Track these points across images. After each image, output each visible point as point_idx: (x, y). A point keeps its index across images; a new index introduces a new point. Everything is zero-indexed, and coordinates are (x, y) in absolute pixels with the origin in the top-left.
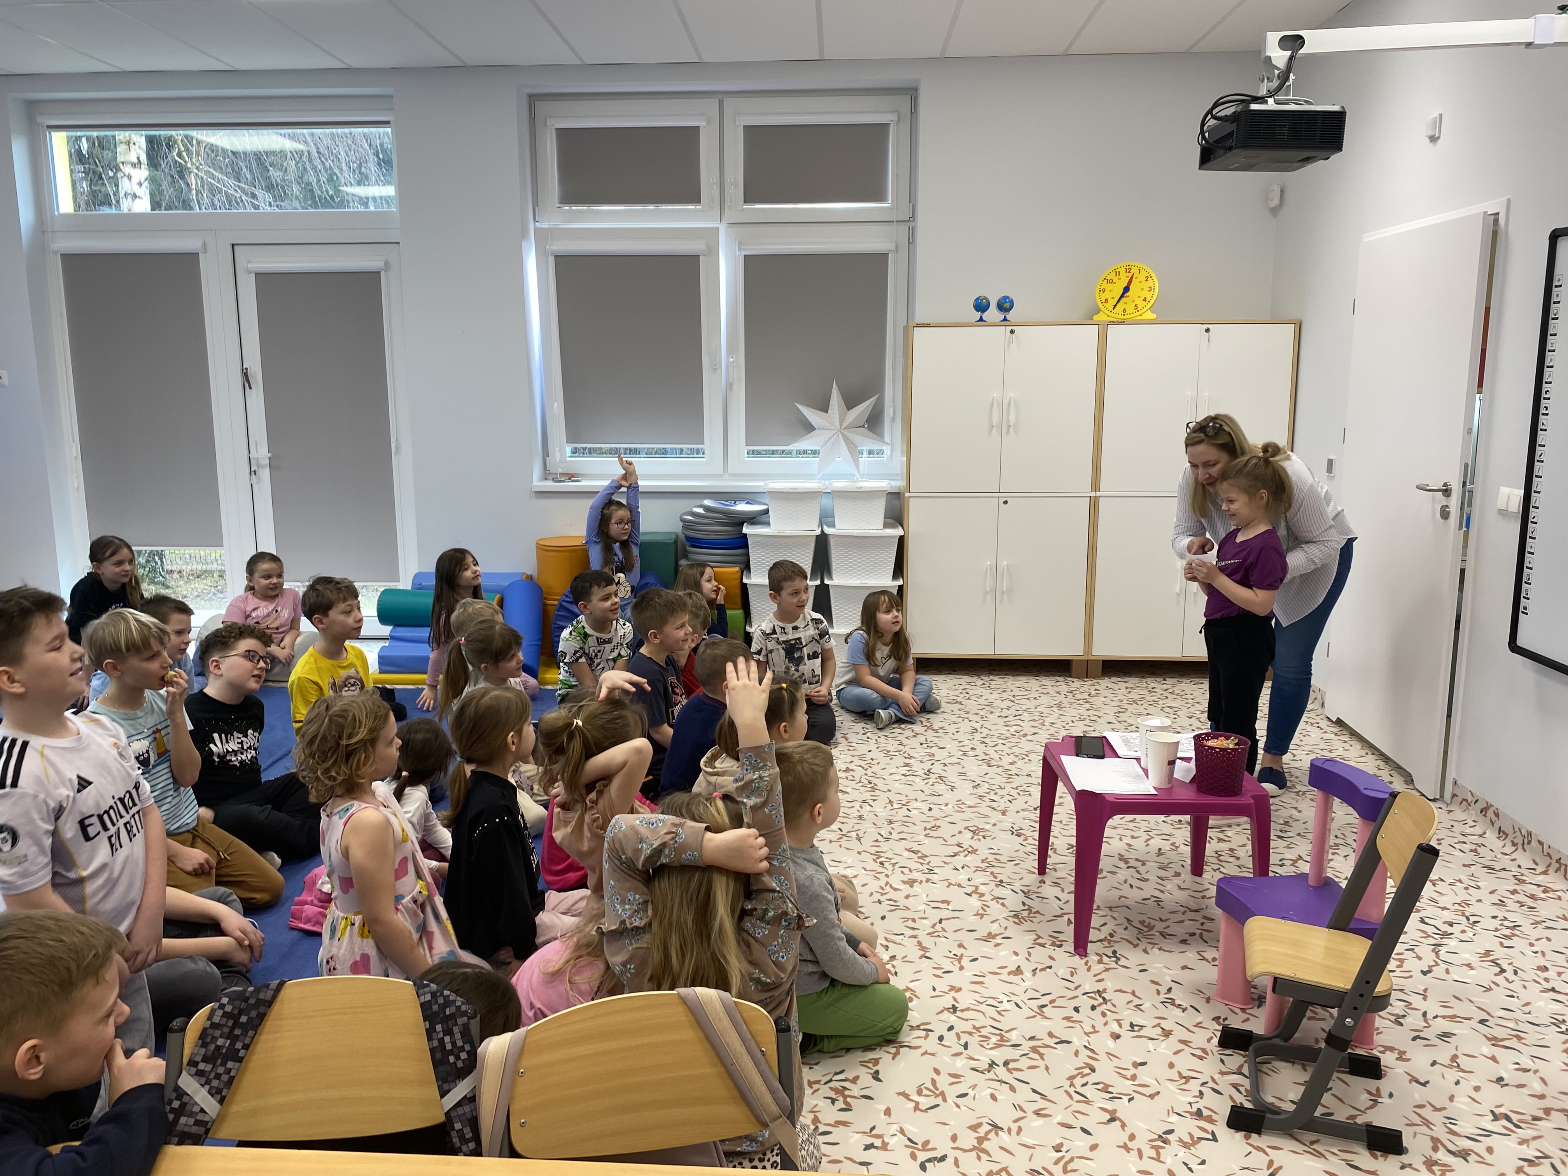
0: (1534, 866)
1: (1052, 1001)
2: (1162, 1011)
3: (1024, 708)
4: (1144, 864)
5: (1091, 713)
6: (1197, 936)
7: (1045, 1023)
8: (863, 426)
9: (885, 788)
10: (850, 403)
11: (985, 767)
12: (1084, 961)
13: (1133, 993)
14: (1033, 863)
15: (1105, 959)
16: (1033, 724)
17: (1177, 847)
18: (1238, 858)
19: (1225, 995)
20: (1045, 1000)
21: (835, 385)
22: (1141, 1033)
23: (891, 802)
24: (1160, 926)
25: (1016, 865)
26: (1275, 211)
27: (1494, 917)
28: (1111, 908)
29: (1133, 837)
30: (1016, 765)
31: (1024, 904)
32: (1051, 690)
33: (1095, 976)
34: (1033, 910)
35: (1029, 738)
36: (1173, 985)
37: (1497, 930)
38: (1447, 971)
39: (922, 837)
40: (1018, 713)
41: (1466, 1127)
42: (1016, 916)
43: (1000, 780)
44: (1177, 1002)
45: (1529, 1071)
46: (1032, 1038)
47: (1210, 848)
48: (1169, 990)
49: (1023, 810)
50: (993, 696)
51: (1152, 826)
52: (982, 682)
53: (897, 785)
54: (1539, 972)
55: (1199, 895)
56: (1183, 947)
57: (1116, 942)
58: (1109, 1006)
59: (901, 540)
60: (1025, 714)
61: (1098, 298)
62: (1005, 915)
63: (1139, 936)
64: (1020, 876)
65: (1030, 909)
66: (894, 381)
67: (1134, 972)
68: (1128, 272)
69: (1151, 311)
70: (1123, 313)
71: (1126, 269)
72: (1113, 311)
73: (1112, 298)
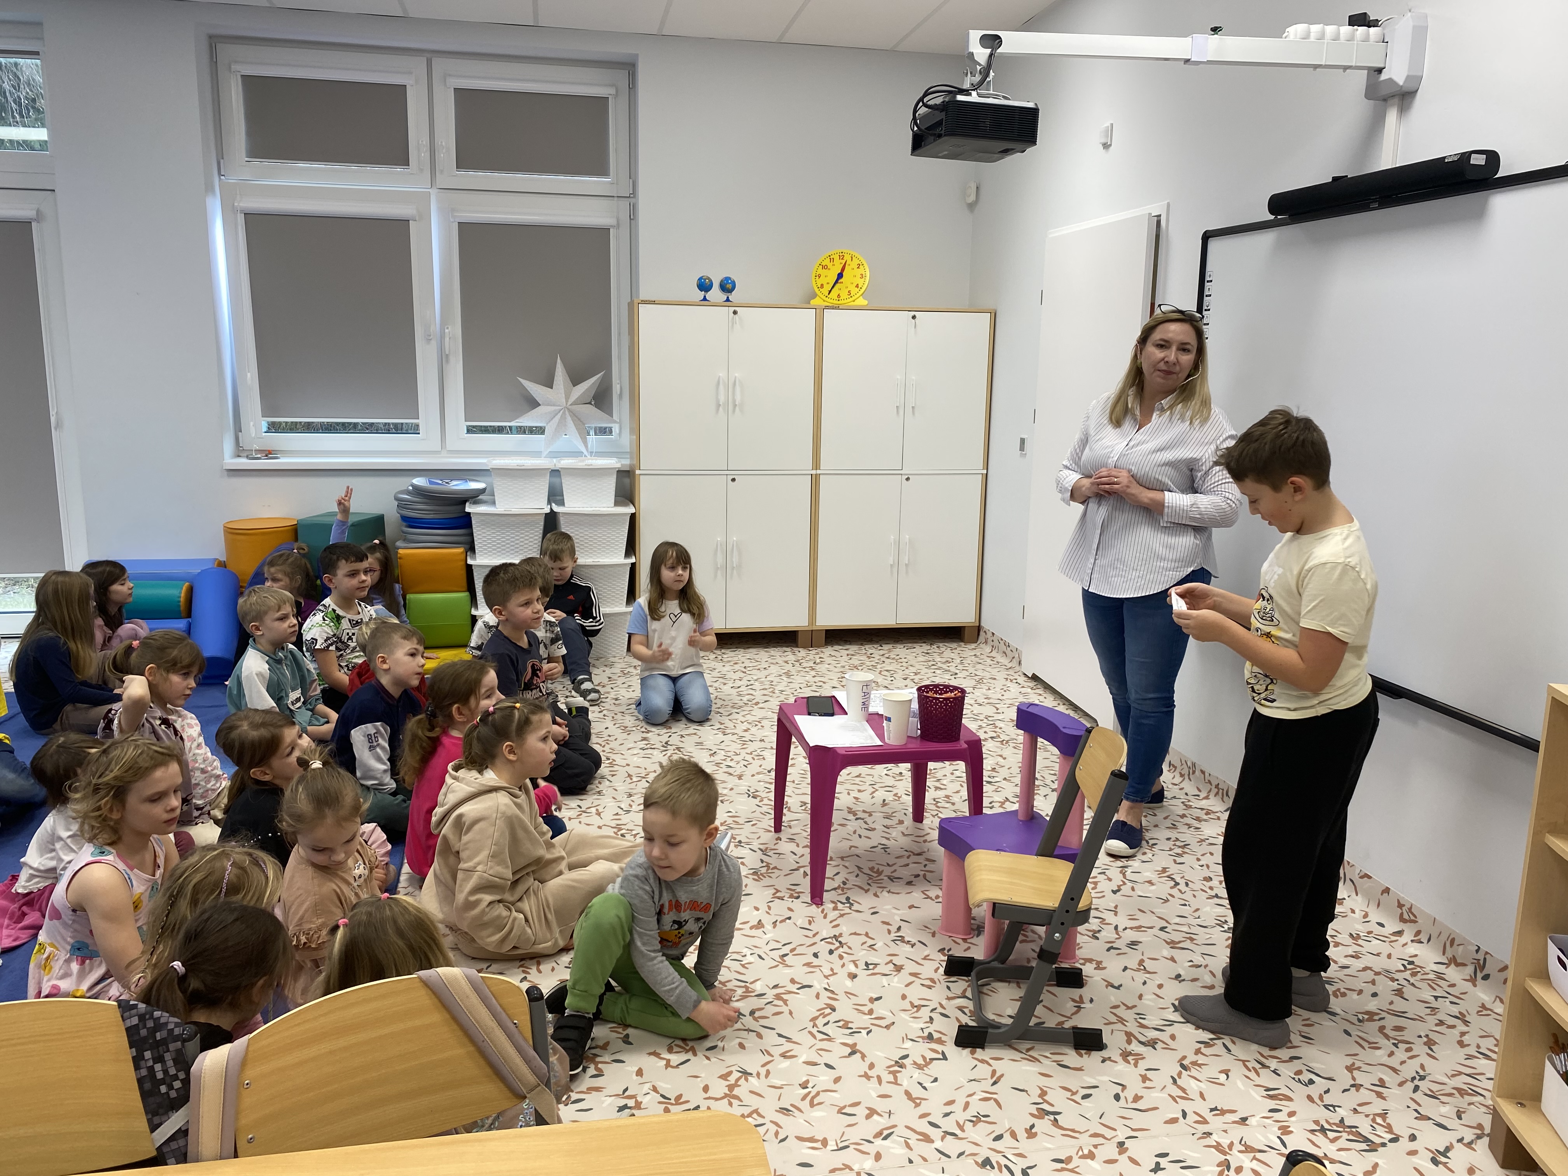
0: (1198, 793)
1: (792, 950)
2: (894, 949)
3: (755, 678)
4: (870, 815)
5: (817, 679)
6: (921, 877)
7: (787, 971)
8: (590, 403)
9: (624, 763)
10: (576, 380)
11: (721, 735)
12: (820, 910)
13: (867, 935)
14: (769, 822)
15: (840, 906)
16: (765, 692)
17: (899, 797)
18: (953, 804)
19: (948, 926)
20: (786, 950)
21: (559, 360)
22: (876, 971)
23: (630, 776)
24: (887, 871)
25: (753, 825)
26: (972, 206)
27: (1169, 839)
28: (842, 858)
29: (859, 791)
30: (750, 732)
31: (762, 861)
32: (780, 660)
33: (831, 922)
34: (771, 866)
35: (761, 705)
36: (903, 924)
37: (1171, 850)
38: (1133, 889)
40: (749, 683)
41: (1152, 1021)
42: (755, 873)
43: (736, 747)
44: (907, 939)
45: (1200, 966)
46: (776, 987)
47: (929, 796)
48: (899, 929)
49: (758, 773)
50: (725, 669)
51: (876, 779)
52: (714, 656)
53: (635, 759)
54: (1205, 883)
55: (923, 839)
56: (909, 888)
57: (848, 889)
58: (845, 949)
59: (633, 518)
60: (756, 683)
61: (814, 283)
63: (870, 882)
64: (757, 836)
65: (768, 866)
66: (619, 358)
67: (867, 915)
68: (842, 259)
69: (863, 298)
70: (838, 299)
71: (840, 256)
72: (828, 296)
73: (828, 283)
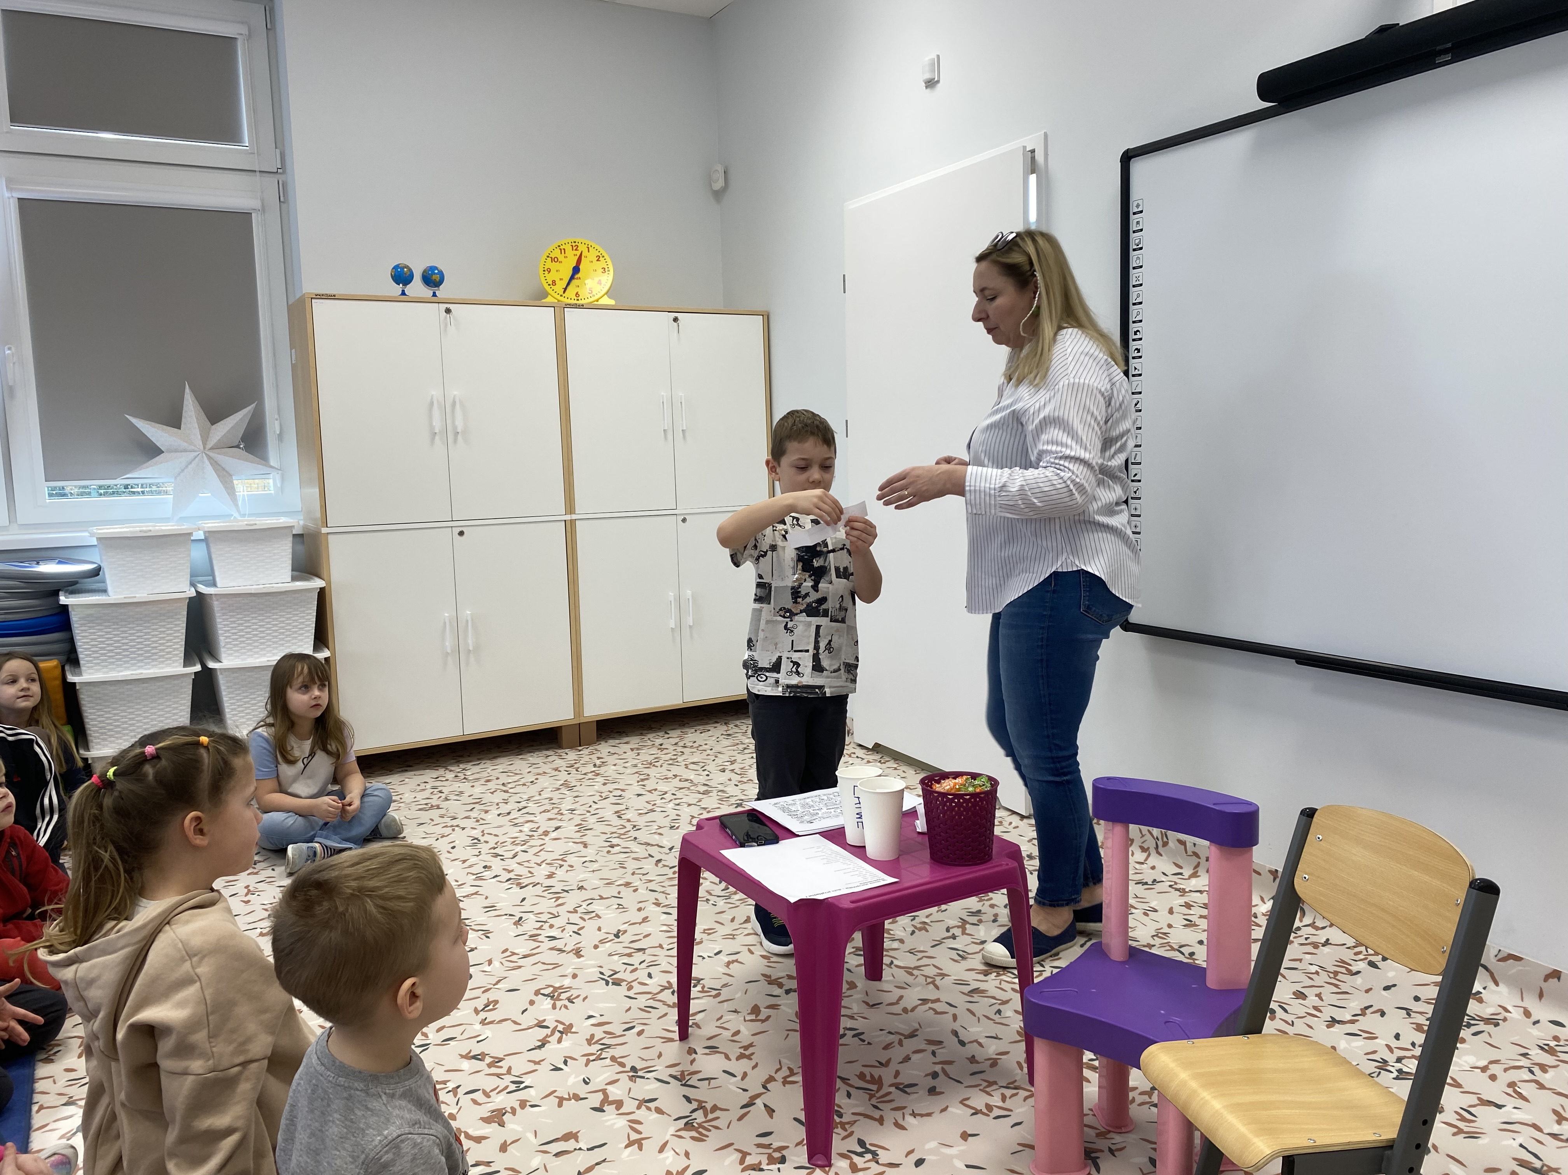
3: (525, 797)
8: (238, 447)
10: (214, 415)
11: (516, 889)
14: (661, 1023)
15: (857, 1161)
21: (187, 390)
25: (640, 1033)
26: (718, 195)
31: (688, 1100)
32: (547, 768)
34: (709, 1106)
39: (478, 1027)
40: (521, 805)
42: (689, 1126)
43: (546, 905)
49: (603, 942)
50: (477, 790)
55: (897, 1009)
56: (939, 1101)
57: (852, 1123)
59: (322, 594)
60: (531, 804)
61: (543, 279)
62: (672, 1130)
63: (875, 1102)
64: (659, 1053)
65: (701, 1106)
66: (275, 386)
68: (576, 250)
69: (609, 297)
70: (576, 298)
71: (572, 246)
72: (564, 295)
73: (561, 279)
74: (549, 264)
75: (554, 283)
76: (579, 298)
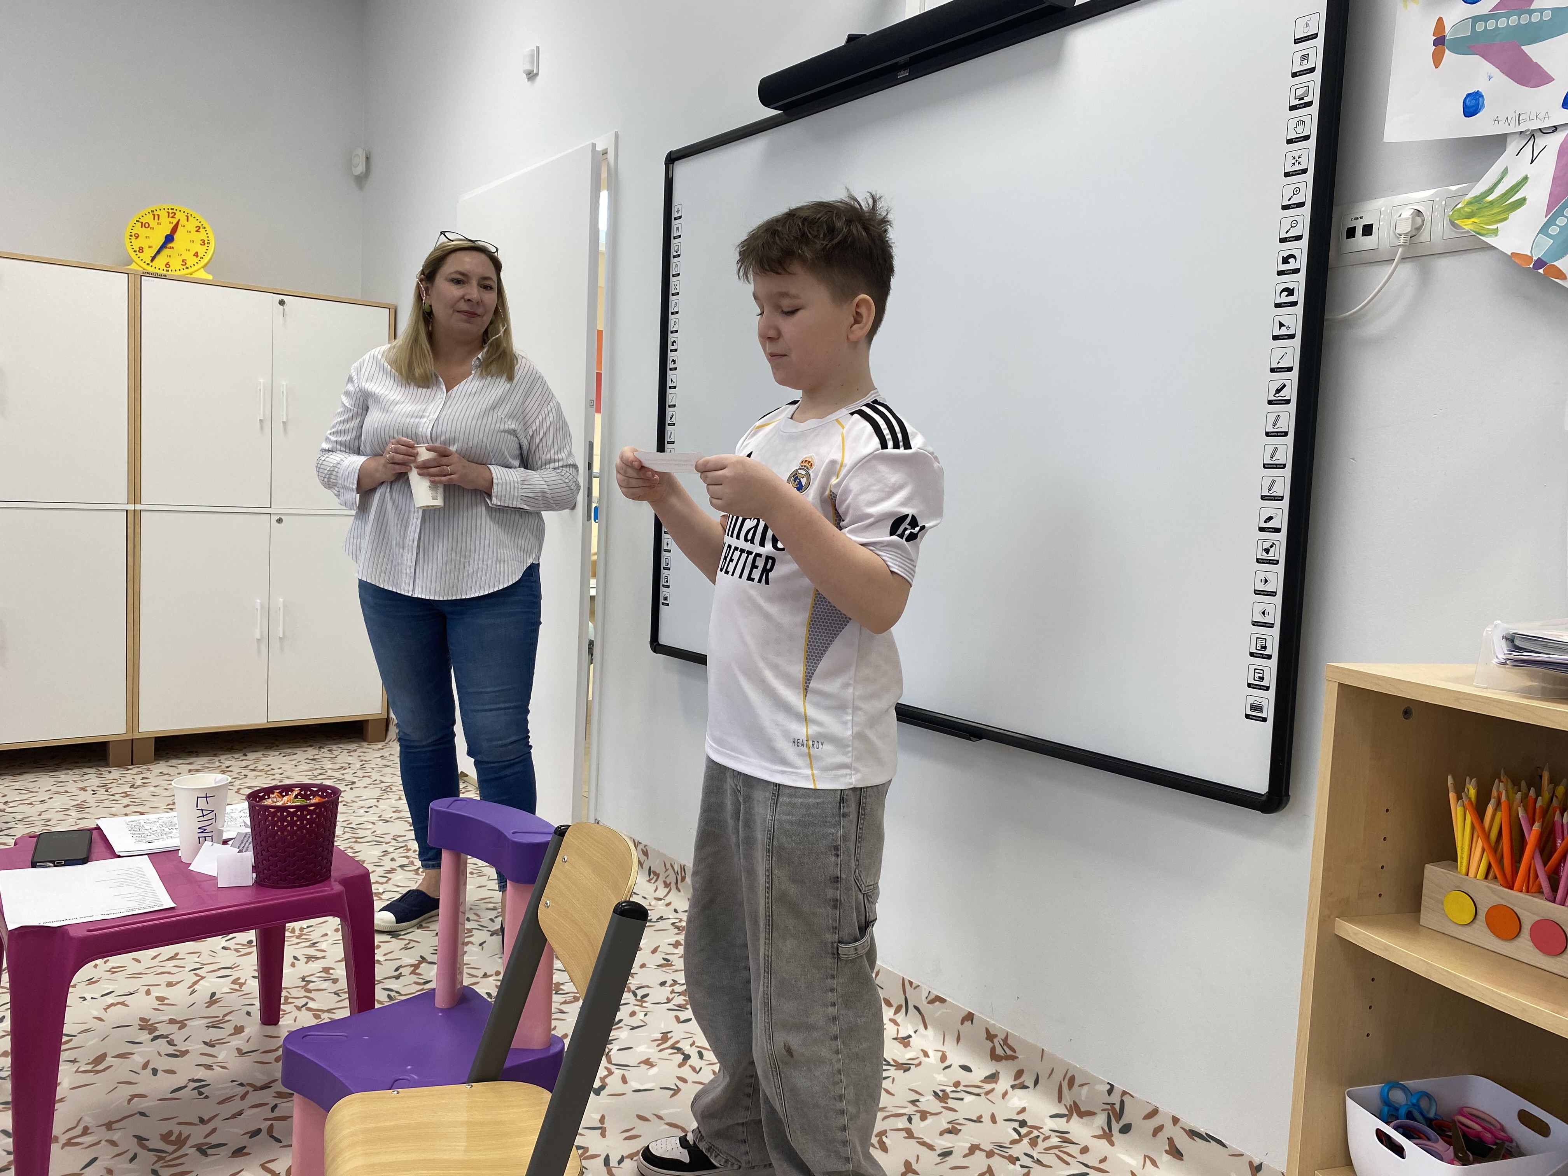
4: (182, 1027)
18: (335, 981)
26: (360, 181)
56: (237, 1163)
61: (129, 245)
63: (157, 1166)
68: (172, 217)
69: (205, 271)
70: (165, 269)
71: (169, 213)
72: (151, 264)
73: (150, 247)
74: (138, 229)
75: (141, 250)
76: (170, 269)
